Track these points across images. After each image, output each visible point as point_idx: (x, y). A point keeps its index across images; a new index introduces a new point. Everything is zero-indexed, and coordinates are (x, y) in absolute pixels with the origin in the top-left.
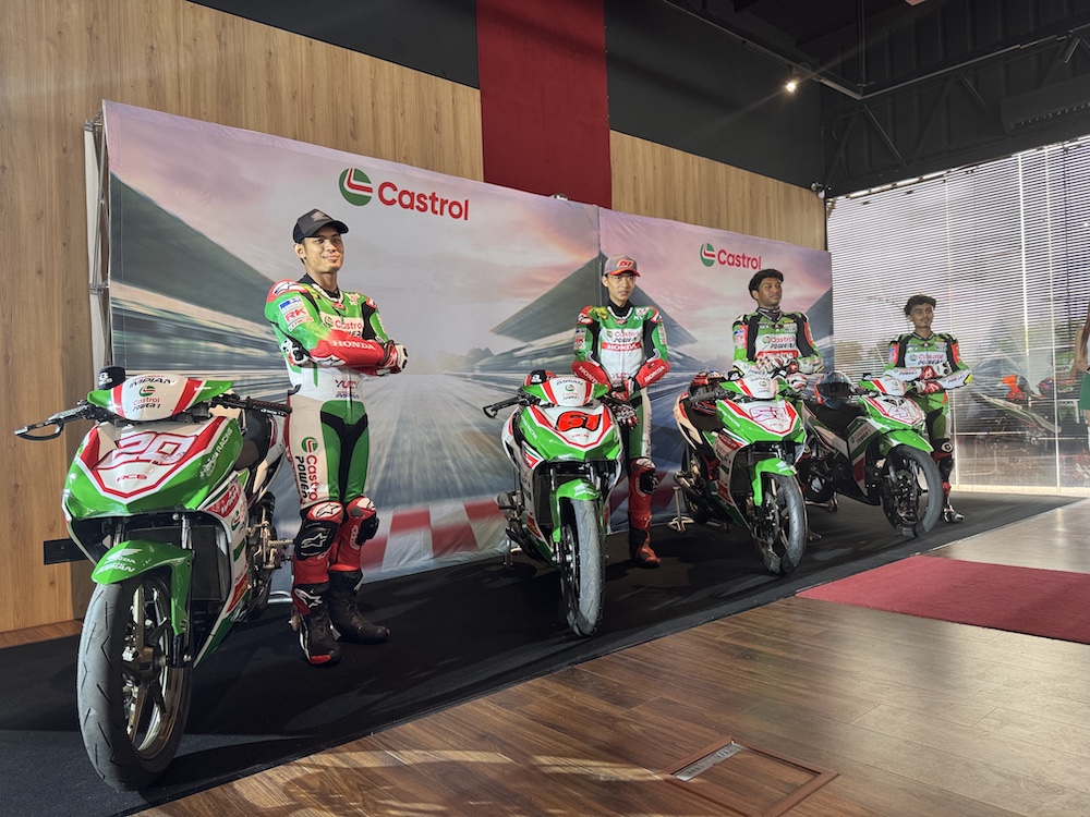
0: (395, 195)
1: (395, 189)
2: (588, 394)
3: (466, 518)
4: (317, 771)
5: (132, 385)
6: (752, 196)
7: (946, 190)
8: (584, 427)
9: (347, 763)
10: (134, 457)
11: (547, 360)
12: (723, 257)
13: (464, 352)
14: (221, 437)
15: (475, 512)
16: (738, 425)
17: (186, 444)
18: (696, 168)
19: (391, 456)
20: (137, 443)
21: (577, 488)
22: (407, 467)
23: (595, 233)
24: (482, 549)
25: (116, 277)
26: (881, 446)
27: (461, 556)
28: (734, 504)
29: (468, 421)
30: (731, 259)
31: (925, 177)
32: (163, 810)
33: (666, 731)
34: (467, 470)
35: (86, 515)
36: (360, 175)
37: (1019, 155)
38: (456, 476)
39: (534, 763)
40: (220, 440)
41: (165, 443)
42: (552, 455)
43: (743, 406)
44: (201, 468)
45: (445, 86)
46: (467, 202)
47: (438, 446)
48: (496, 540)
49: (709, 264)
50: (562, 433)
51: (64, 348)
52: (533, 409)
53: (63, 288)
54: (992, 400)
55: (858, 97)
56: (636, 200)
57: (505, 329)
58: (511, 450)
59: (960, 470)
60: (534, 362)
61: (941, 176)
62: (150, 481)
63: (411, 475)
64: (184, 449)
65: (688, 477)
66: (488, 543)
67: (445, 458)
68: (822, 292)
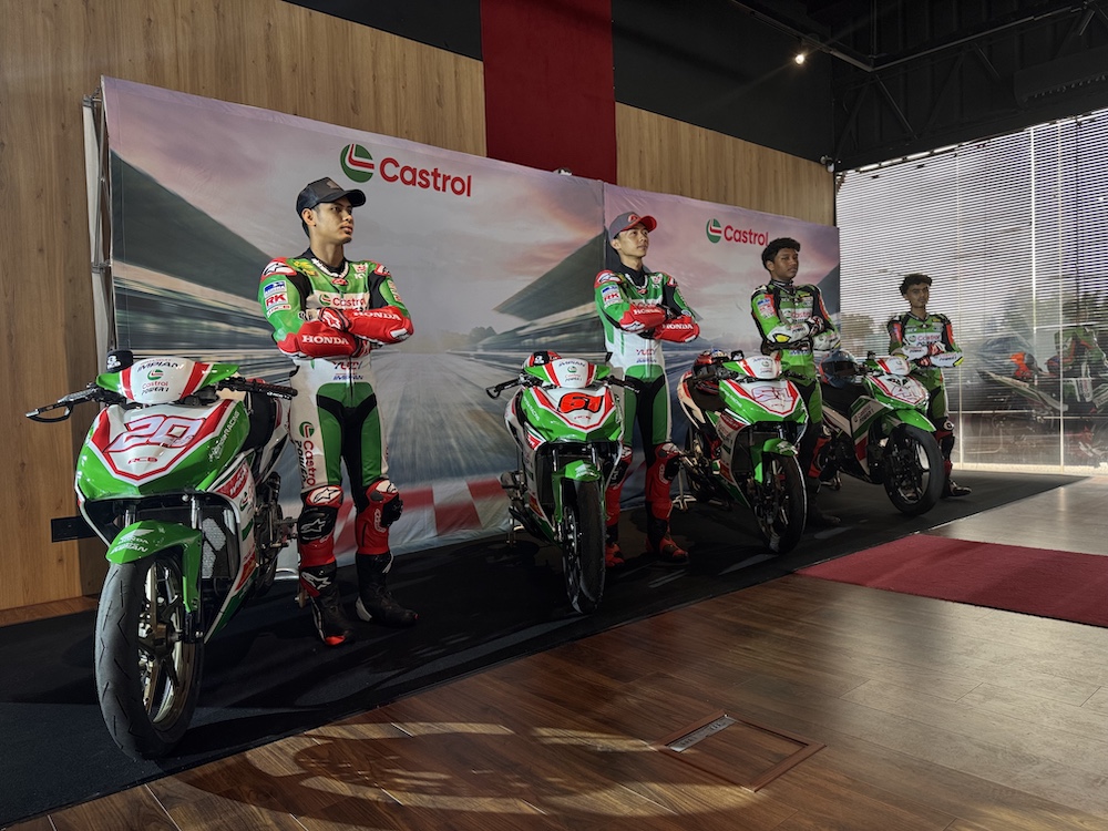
0: (397, 172)
1: (397, 165)
2: (590, 376)
3: (468, 497)
4: (326, 742)
5: (140, 369)
6: (760, 170)
7: (956, 164)
8: (585, 408)
9: (355, 735)
10: (144, 440)
11: (550, 339)
12: (730, 233)
13: (468, 332)
14: (228, 421)
15: (477, 491)
16: (740, 405)
17: (195, 428)
18: (703, 141)
19: (394, 435)
20: (147, 426)
21: (578, 469)
22: (410, 446)
23: (599, 208)
24: (486, 526)
25: (118, 256)
26: (884, 426)
27: (463, 534)
28: (735, 484)
29: (473, 402)
30: (737, 234)
31: (936, 151)
32: (178, 778)
33: (661, 704)
34: (470, 449)
35: (98, 497)
36: (361, 151)
37: (1032, 129)
38: (459, 455)
39: (535, 735)
40: (227, 422)
41: (174, 426)
42: (554, 436)
43: (746, 386)
44: (210, 451)
45: (447, 57)
46: (469, 177)
47: (441, 425)
48: (499, 518)
49: (715, 240)
50: (564, 415)
51: (67, 326)
52: (536, 391)
53: (65, 266)
54: (999, 378)
55: (869, 69)
56: (642, 175)
57: (506, 308)
58: (514, 430)
59: (965, 448)
60: (538, 340)
61: (953, 150)
62: (161, 464)
63: (414, 454)
64: (193, 431)
65: (691, 456)
66: (491, 521)
67: (448, 437)
68: (828, 268)
